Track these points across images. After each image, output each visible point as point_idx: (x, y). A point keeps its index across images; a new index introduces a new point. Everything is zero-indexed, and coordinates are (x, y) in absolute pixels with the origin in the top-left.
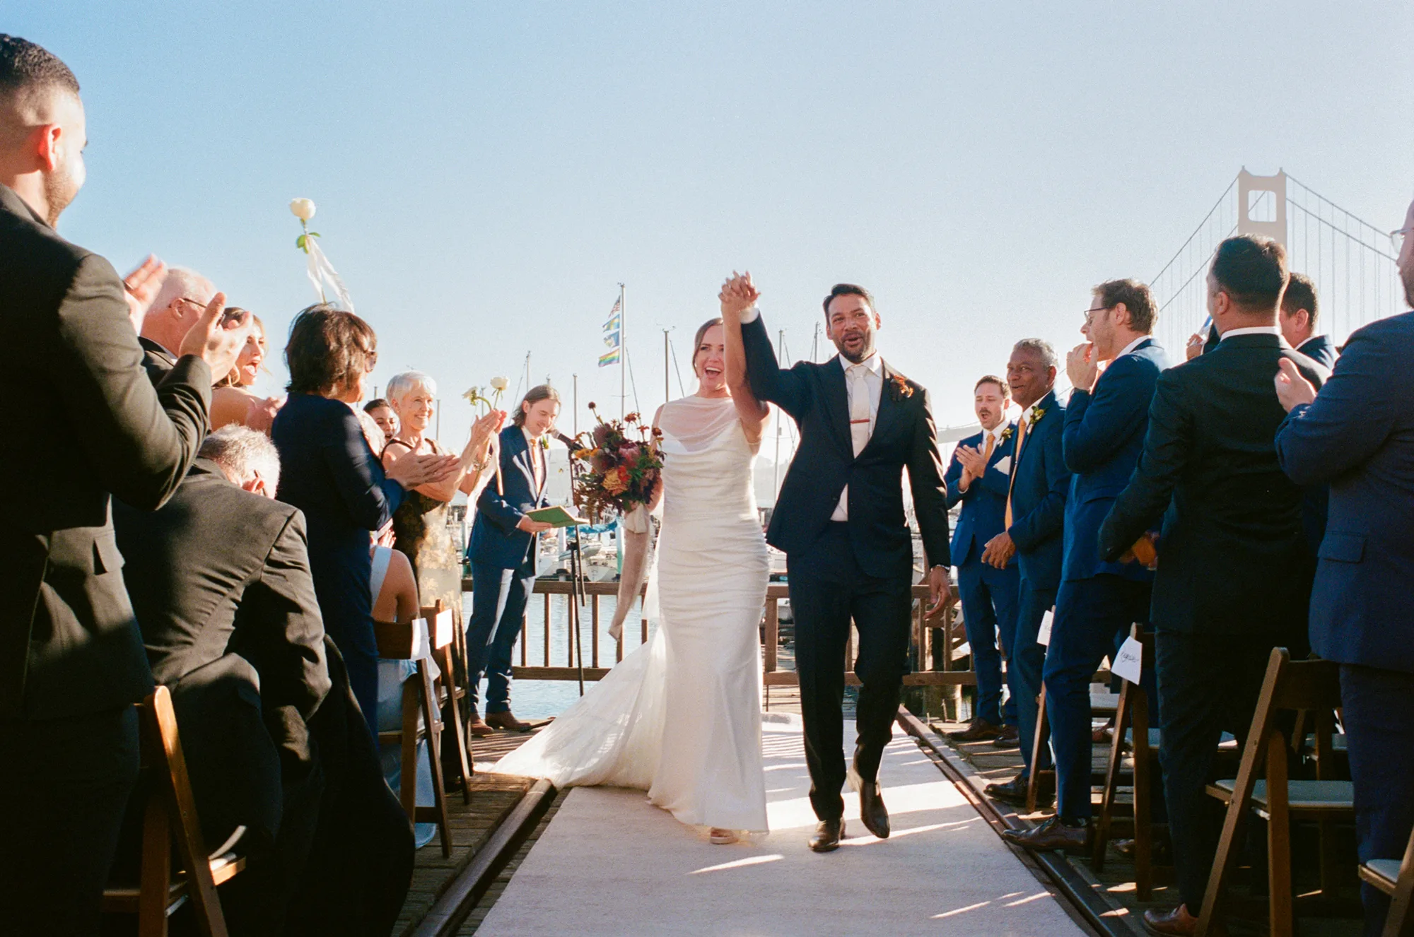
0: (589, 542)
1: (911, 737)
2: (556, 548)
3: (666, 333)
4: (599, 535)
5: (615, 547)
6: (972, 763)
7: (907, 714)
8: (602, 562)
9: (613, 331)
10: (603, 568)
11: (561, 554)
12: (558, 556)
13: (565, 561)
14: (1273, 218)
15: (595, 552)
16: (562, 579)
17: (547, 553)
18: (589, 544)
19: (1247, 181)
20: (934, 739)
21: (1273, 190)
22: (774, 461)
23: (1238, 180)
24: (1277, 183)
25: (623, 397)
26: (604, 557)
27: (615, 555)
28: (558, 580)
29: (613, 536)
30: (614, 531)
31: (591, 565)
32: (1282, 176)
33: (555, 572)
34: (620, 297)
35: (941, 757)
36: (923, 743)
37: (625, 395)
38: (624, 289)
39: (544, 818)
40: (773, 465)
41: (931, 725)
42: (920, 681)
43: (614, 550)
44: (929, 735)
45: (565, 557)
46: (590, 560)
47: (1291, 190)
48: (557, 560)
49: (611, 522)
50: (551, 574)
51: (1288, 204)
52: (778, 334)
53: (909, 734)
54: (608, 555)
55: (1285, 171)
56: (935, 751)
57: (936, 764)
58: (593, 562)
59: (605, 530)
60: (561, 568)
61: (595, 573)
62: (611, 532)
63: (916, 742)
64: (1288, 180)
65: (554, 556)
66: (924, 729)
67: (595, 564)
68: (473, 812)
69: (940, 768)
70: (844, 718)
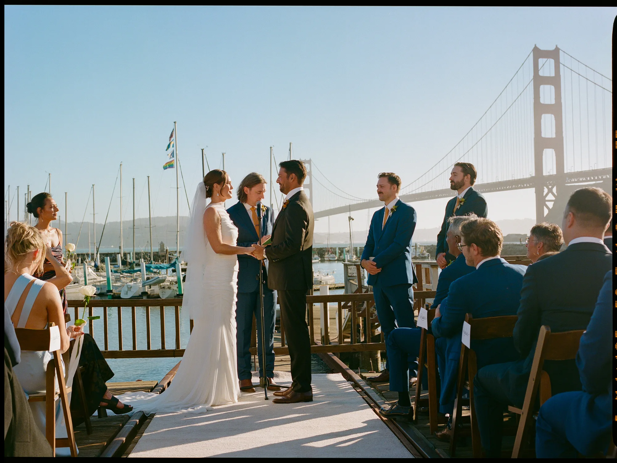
0: (160, 275)
1: (349, 382)
2: (140, 278)
3: (202, 150)
4: (167, 271)
5: (176, 277)
6: (383, 396)
7: (347, 369)
8: (167, 287)
10: (168, 290)
11: (143, 283)
12: (142, 284)
13: (146, 287)
14: (553, 75)
15: (163, 281)
16: (145, 298)
17: (135, 282)
18: (160, 276)
19: (538, 53)
20: (362, 383)
21: (552, 58)
23: (532, 52)
24: (554, 54)
25: (178, 188)
26: (168, 284)
27: (176, 283)
28: (143, 298)
29: (174, 271)
30: (175, 267)
31: (161, 288)
32: (557, 50)
33: (140, 294)
34: (173, 129)
35: (366, 393)
36: (356, 385)
37: (178, 187)
38: (176, 124)
39: (133, 440)
41: (360, 374)
42: (354, 349)
43: (175, 279)
44: (359, 380)
45: (147, 284)
46: (161, 286)
47: (563, 58)
48: (141, 286)
49: (172, 262)
50: (138, 295)
51: (561, 66)
52: (270, 149)
53: (348, 381)
54: (171, 283)
55: (558, 47)
56: (363, 390)
57: (363, 398)
58: (162, 286)
59: (169, 267)
60: (144, 291)
61: (164, 293)
62: (173, 268)
63: (352, 385)
64: (561, 53)
65: (140, 284)
66: (357, 377)
67: (164, 287)
68: (91, 439)
69: (365, 400)
70: (312, 372)
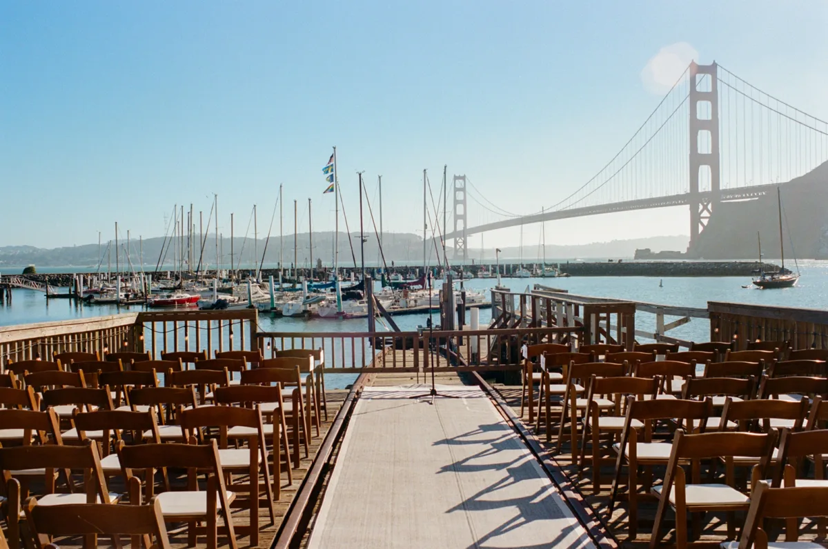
3: (360, 175)
9: (330, 174)
11: (304, 301)
14: (710, 90)
18: (319, 295)
19: (695, 69)
21: (709, 73)
22: (423, 237)
23: (689, 67)
24: (712, 69)
25: (337, 210)
26: (327, 303)
27: (335, 301)
30: (334, 287)
31: (321, 307)
32: (715, 65)
33: (302, 311)
34: (333, 154)
38: (336, 149)
40: (423, 240)
43: (335, 297)
45: (307, 302)
47: (720, 73)
48: (302, 304)
50: (300, 312)
51: (719, 82)
54: (331, 301)
55: (716, 62)
58: (321, 305)
59: (328, 286)
60: (305, 309)
61: (323, 311)
64: (719, 68)
65: (301, 302)
66: (489, 388)
67: (323, 306)
